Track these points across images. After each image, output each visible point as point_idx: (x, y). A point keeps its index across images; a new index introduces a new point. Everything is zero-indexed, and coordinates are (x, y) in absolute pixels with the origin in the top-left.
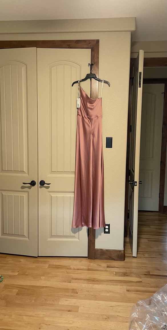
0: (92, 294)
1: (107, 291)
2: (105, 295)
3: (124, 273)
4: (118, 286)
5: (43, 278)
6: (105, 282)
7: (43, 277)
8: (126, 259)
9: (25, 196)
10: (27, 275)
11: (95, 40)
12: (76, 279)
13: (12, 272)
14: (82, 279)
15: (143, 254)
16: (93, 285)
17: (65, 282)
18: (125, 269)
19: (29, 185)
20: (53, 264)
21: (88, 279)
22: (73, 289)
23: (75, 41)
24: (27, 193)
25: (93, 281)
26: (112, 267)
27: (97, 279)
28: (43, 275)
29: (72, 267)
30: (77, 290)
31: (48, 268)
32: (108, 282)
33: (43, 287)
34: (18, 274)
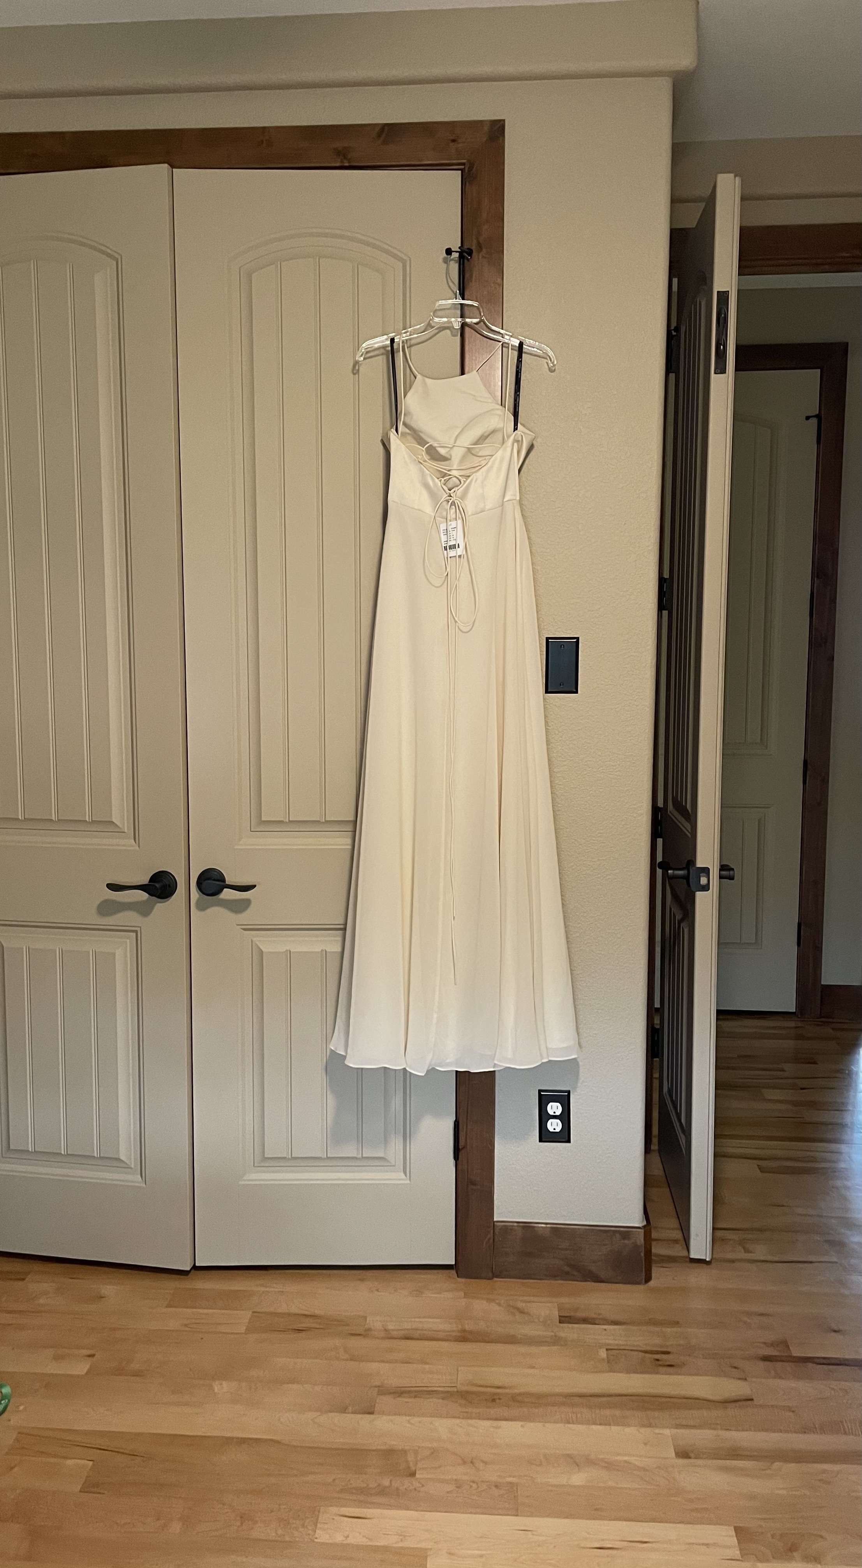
0: (491, 1475)
1: (576, 1461)
2: (562, 1480)
3: (652, 1352)
4: (628, 1430)
5: (222, 1388)
6: (554, 1404)
7: (225, 1384)
8: (656, 1271)
9: (119, 953)
10: (137, 1374)
11: (481, 123)
12: (399, 1392)
13: (58, 1358)
14: (431, 1393)
15: (742, 1243)
16: (495, 1423)
17: (344, 1410)
18: (657, 1329)
19: (143, 896)
20: (272, 1310)
21: (466, 1388)
22: (389, 1453)
23: (377, 129)
24: (129, 941)
25: (493, 1400)
26: (585, 1321)
27: (516, 1391)
28: (223, 1375)
29: (375, 1323)
30: (411, 1458)
31: (248, 1331)
32: (572, 1405)
33: (228, 1441)
34: (88, 1372)
